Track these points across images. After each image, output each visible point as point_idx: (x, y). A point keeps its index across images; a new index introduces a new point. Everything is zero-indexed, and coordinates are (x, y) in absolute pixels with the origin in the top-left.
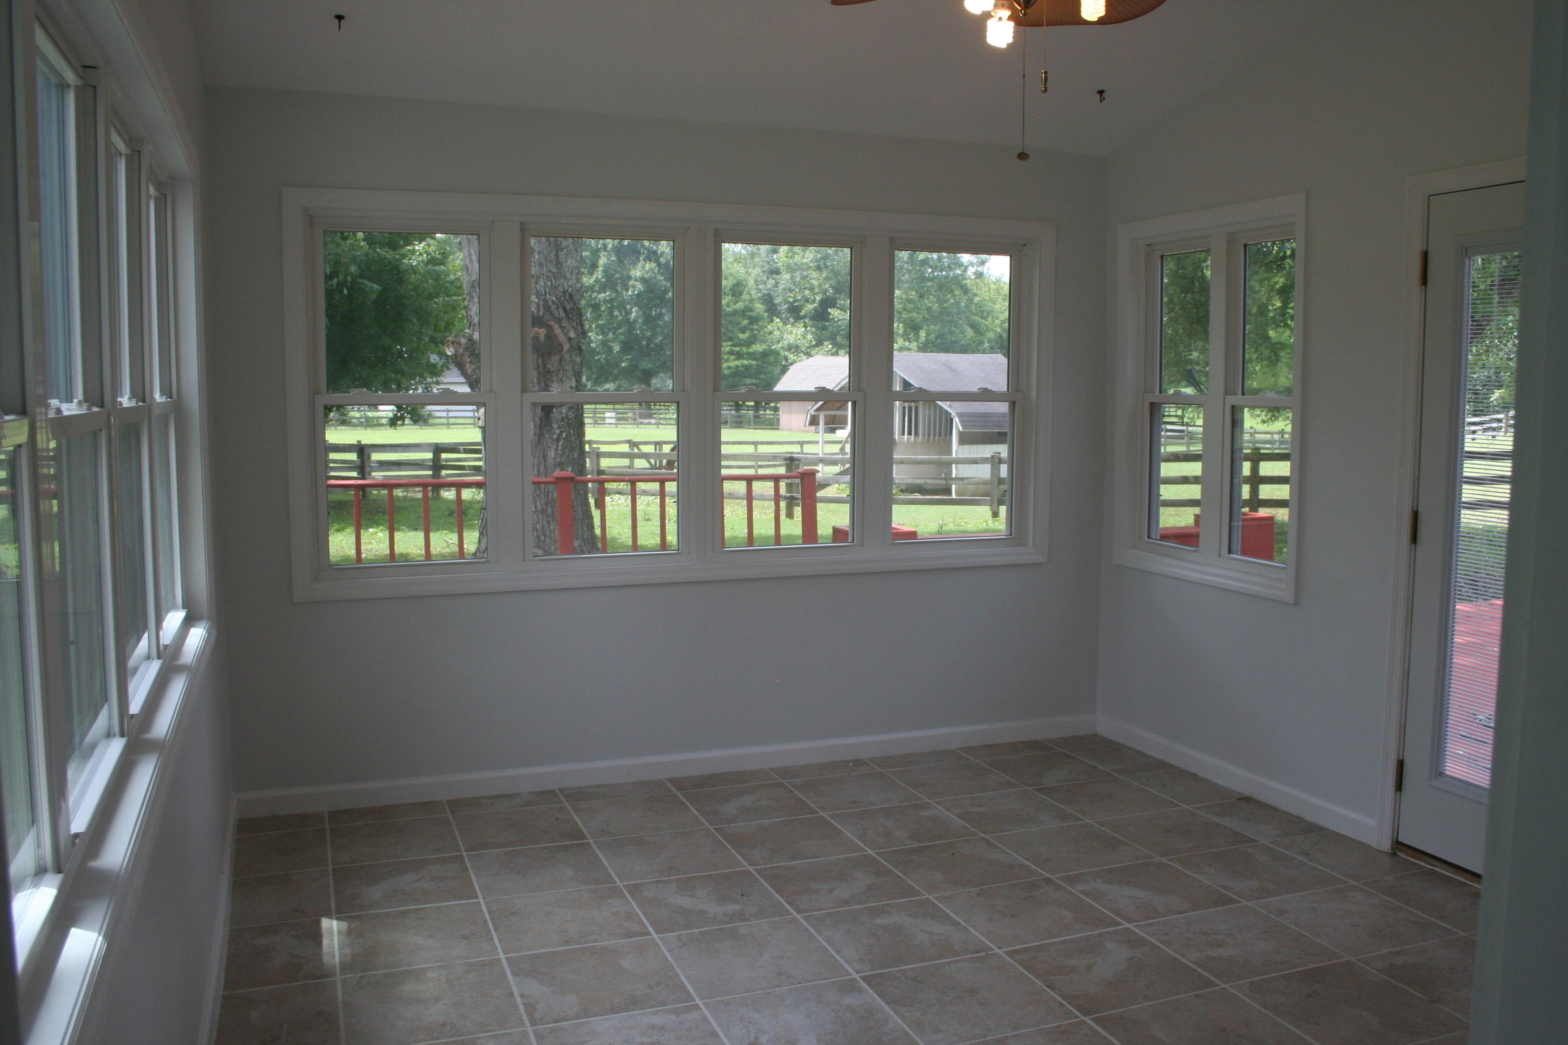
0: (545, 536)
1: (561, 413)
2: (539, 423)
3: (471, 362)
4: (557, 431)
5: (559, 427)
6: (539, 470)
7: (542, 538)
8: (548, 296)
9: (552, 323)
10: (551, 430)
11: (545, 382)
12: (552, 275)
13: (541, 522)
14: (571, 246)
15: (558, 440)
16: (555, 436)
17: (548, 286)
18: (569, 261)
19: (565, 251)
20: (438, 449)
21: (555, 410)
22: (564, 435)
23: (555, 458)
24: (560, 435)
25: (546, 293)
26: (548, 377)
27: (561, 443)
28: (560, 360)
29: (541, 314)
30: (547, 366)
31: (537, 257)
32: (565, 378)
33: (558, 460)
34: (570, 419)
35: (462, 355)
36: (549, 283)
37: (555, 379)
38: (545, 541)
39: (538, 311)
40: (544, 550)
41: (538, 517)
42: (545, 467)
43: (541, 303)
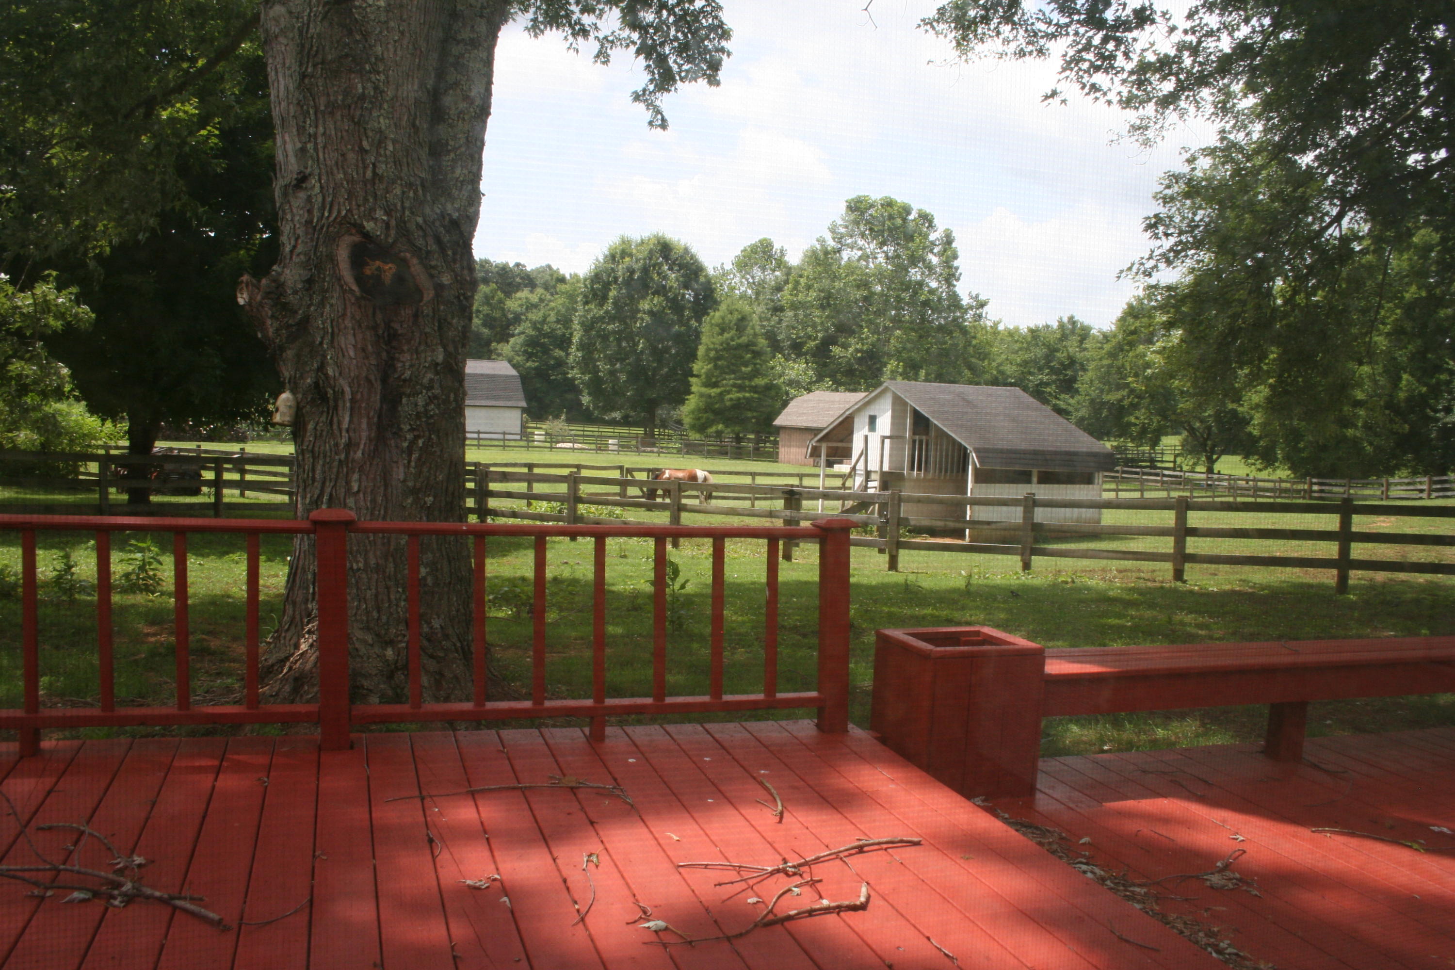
0: (379, 612)
1: (416, 405)
2: (376, 420)
3: (272, 317)
4: (409, 436)
5: (412, 430)
6: (374, 501)
7: (375, 614)
8: (407, 213)
9: (408, 255)
10: (398, 434)
11: (388, 352)
12: (418, 183)
13: (373, 588)
14: (463, 149)
15: (410, 451)
16: (405, 444)
17: (408, 198)
18: (458, 171)
19: (452, 155)
21: (404, 400)
22: (420, 442)
23: (405, 481)
24: (413, 442)
25: (403, 208)
26: (394, 344)
27: (415, 456)
28: (416, 316)
29: (390, 240)
30: (392, 325)
31: (391, 148)
32: (422, 348)
33: (410, 484)
34: (432, 417)
35: (261, 304)
36: (411, 194)
37: (406, 348)
38: (379, 619)
39: (387, 236)
40: (378, 635)
41: (370, 579)
42: (385, 495)
43: (393, 223)
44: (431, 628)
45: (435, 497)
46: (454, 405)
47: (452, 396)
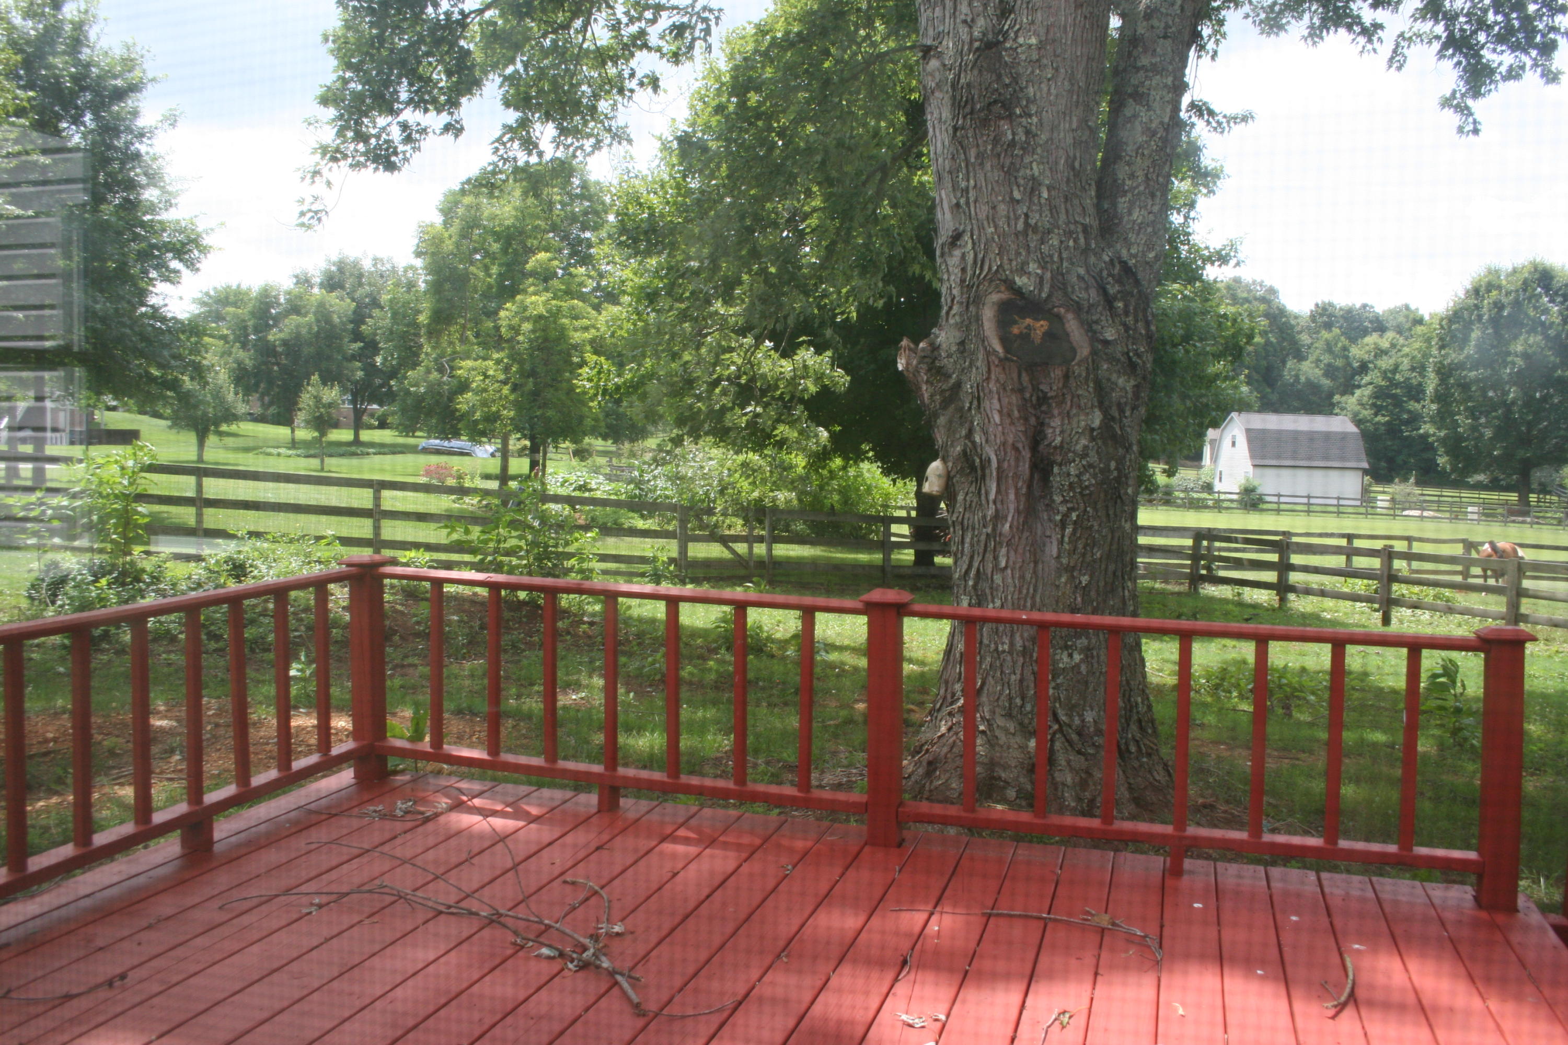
0: (1023, 699)
1: (1069, 475)
2: (1024, 490)
3: (927, 382)
4: (1063, 509)
5: (1065, 502)
6: (1022, 577)
7: (1018, 701)
8: (1065, 264)
9: (1062, 310)
10: (1050, 506)
11: (1037, 418)
12: (1080, 229)
13: (1018, 672)
14: (1142, 188)
15: (1063, 525)
16: (1058, 518)
17: (1067, 248)
19: (1129, 195)
20: (1199, 535)
21: (1056, 470)
22: (1074, 516)
23: (1058, 557)
24: (1066, 516)
25: (1061, 259)
26: (1044, 408)
27: (1068, 531)
28: (1066, 377)
29: (1044, 295)
30: (1042, 387)
31: (1045, 195)
32: (1074, 411)
33: (1064, 561)
34: (1087, 487)
35: (917, 370)
36: (1071, 243)
37: (1056, 412)
38: (1022, 706)
39: (1041, 290)
40: (1021, 724)
41: (1014, 663)
42: (1035, 572)
43: (1048, 275)
44: (1083, 721)
45: (1091, 576)
46: (1115, 474)
47: (1113, 465)
